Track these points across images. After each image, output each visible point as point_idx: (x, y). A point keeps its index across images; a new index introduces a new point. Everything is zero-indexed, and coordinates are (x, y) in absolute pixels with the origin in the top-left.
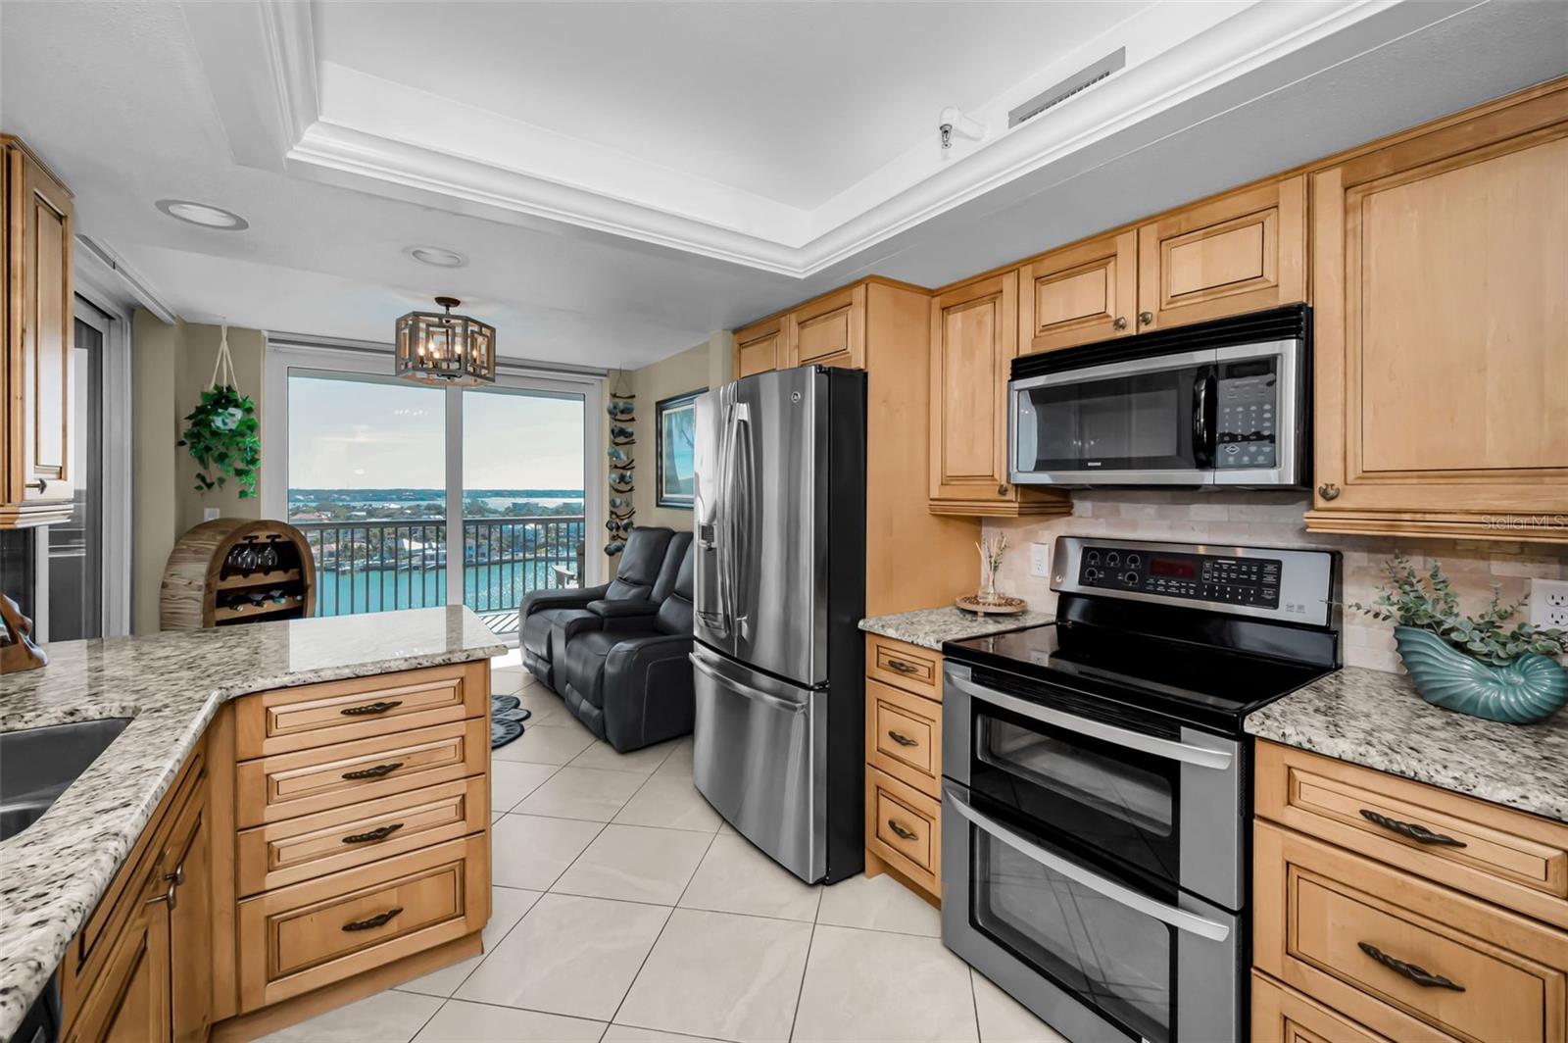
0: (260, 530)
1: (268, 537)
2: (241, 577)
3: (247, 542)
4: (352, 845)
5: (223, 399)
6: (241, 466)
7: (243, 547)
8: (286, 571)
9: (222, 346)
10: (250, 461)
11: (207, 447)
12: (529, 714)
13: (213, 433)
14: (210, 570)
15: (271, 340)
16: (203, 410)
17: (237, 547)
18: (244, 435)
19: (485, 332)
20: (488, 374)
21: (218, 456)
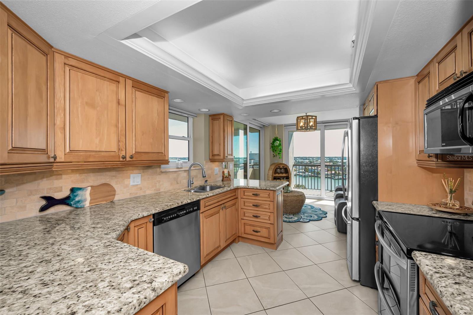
0: (281, 165)
1: (282, 167)
2: (278, 174)
3: (278, 167)
4: (253, 217)
5: (276, 139)
6: (278, 152)
7: (278, 168)
8: (286, 174)
9: (276, 129)
10: (280, 151)
11: (274, 149)
12: (326, 217)
13: (275, 146)
14: (273, 172)
15: (285, 126)
16: (273, 142)
17: (277, 168)
18: (279, 146)
19: (313, 117)
20: (314, 128)
21: (276, 151)
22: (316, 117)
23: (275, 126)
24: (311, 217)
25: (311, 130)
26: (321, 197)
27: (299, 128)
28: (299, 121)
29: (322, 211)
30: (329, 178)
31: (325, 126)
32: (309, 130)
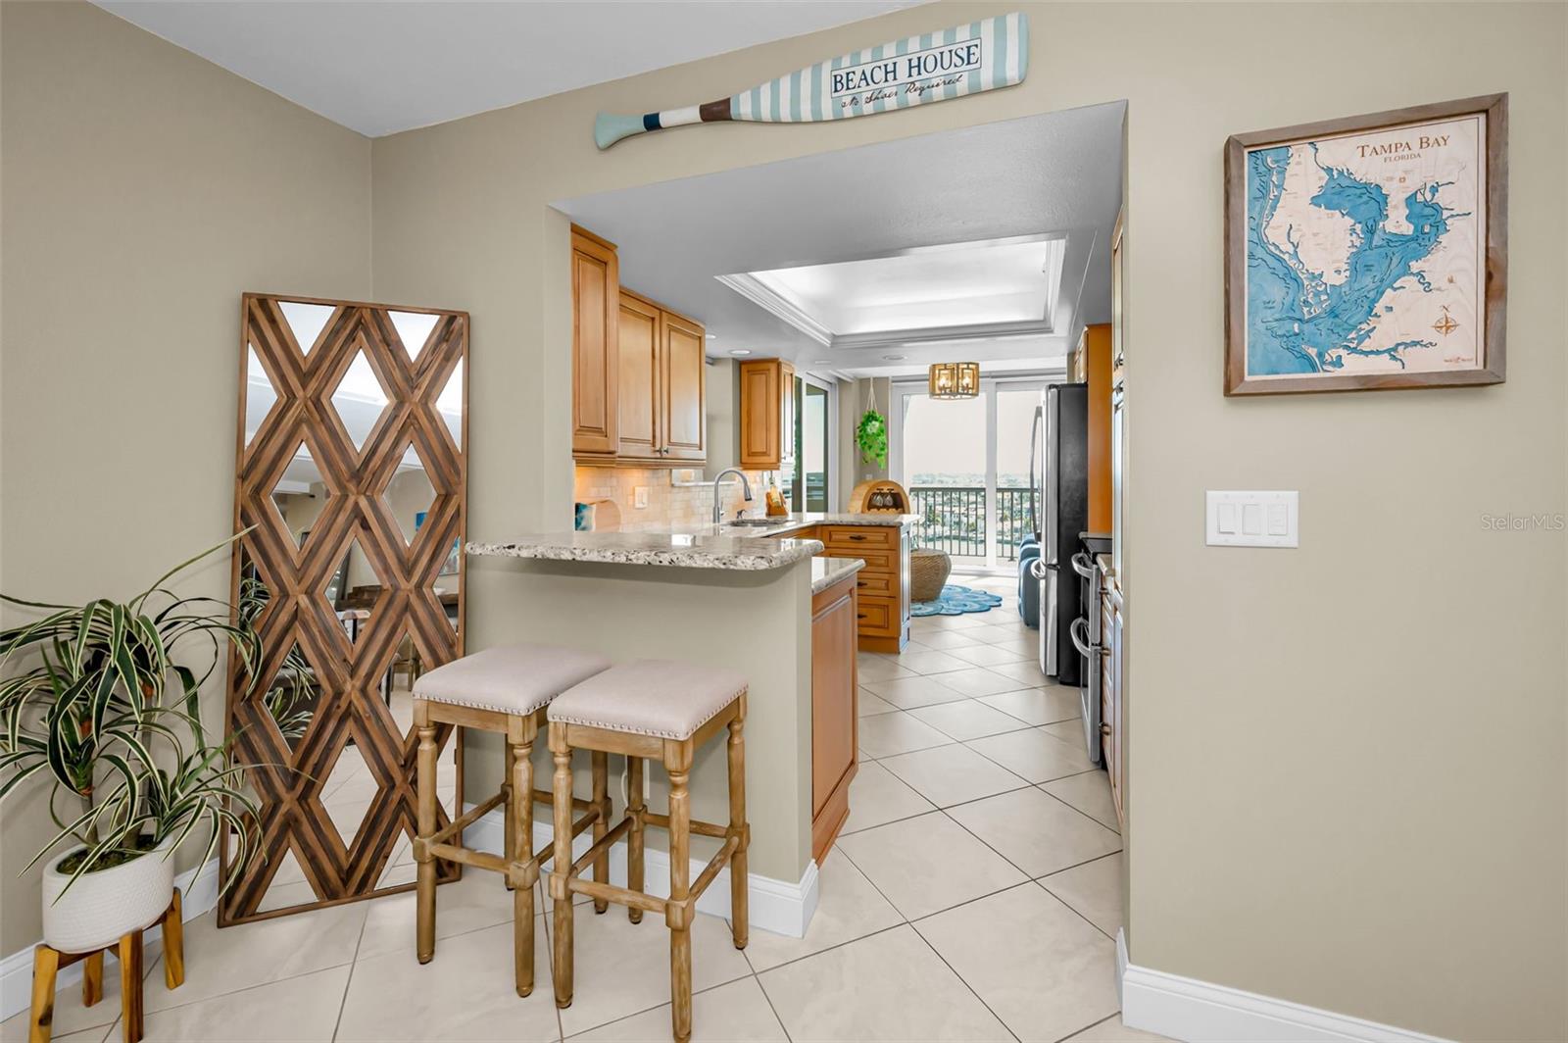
0: (884, 485)
1: (888, 488)
2: (877, 510)
3: (880, 491)
5: (871, 418)
6: (878, 452)
7: (878, 494)
9: (872, 389)
10: (882, 449)
11: (865, 443)
12: (1000, 605)
13: (868, 435)
14: (863, 504)
15: (893, 382)
16: (863, 424)
17: (874, 494)
18: (879, 435)
19: (971, 366)
20: (972, 391)
21: (870, 447)
22: (977, 365)
23: (868, 379)
24: (966, 605)
25: (964, 396)
26: (984, 569)
27: (938, 392)
28: (937, 372)
29: (991, 596)
30: (1007, 542)
31: (997, 383)
32: (959, 396)
